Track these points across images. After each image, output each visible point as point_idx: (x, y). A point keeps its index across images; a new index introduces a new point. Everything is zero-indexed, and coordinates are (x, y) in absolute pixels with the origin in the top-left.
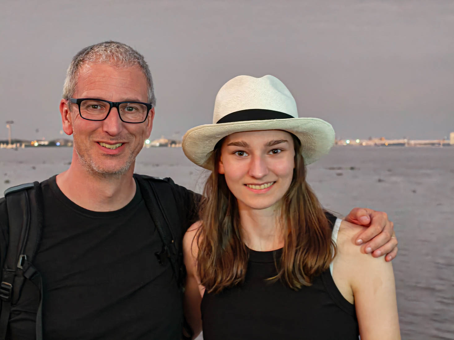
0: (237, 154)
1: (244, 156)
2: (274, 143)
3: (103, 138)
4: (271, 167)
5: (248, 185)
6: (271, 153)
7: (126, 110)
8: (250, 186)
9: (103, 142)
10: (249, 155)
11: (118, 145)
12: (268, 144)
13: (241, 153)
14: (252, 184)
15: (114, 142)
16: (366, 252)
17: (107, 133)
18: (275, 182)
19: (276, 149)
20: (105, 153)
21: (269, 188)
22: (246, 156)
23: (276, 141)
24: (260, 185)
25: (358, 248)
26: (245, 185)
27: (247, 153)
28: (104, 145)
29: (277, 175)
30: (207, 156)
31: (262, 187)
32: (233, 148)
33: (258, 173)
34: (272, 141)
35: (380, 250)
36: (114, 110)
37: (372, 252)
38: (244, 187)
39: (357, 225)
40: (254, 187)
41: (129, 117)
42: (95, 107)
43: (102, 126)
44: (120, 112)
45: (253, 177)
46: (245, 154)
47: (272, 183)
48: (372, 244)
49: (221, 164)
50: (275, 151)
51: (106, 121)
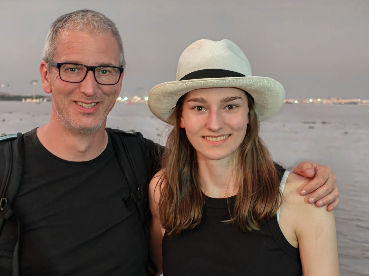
0: (196, 108)
1: (203, 111)
2: (230, 99)
3: (80, 98)
4: (227, 121)
5: (205, 137)
6: (227, 109)
7: (101, 72)
8: (208, 138)
9: (80, 102)
10: (206, 110)
11: (93, 104)
12: (224, 100)
13: (200, 108)
14: (209, 137)
15: (90, 101)
16: (309, 202)
17: (83, 94)
18: (230, 135)
19: (231, 105)
20: (82, 111)
21: (224, 140)
22: (204, 111)
23: (231, 98)
24: (216, 137)
25: (302, 198)
26: (203, 137)
27: (205, 108)
28: (81, 104)
29: (232, 129)
30: (170, 111)
31: (219, 139)
32: (192, 104)
33: (215, 126)
34: (228, 98)
35: (322, 201)
36: (90, 73)
37: (315, 202)
38: (202, 139)
39: (303, 177)
40: (211, 139)
41: (104, 79)
42: (73, 70)
43: (80, 87)
44: (96, 75)
45: (210, 130)
46: (203, 110)
47: (227, 136)
48: (315, 195)
49: (182, 119)
50: (230, 107)
51: (83, 83)
